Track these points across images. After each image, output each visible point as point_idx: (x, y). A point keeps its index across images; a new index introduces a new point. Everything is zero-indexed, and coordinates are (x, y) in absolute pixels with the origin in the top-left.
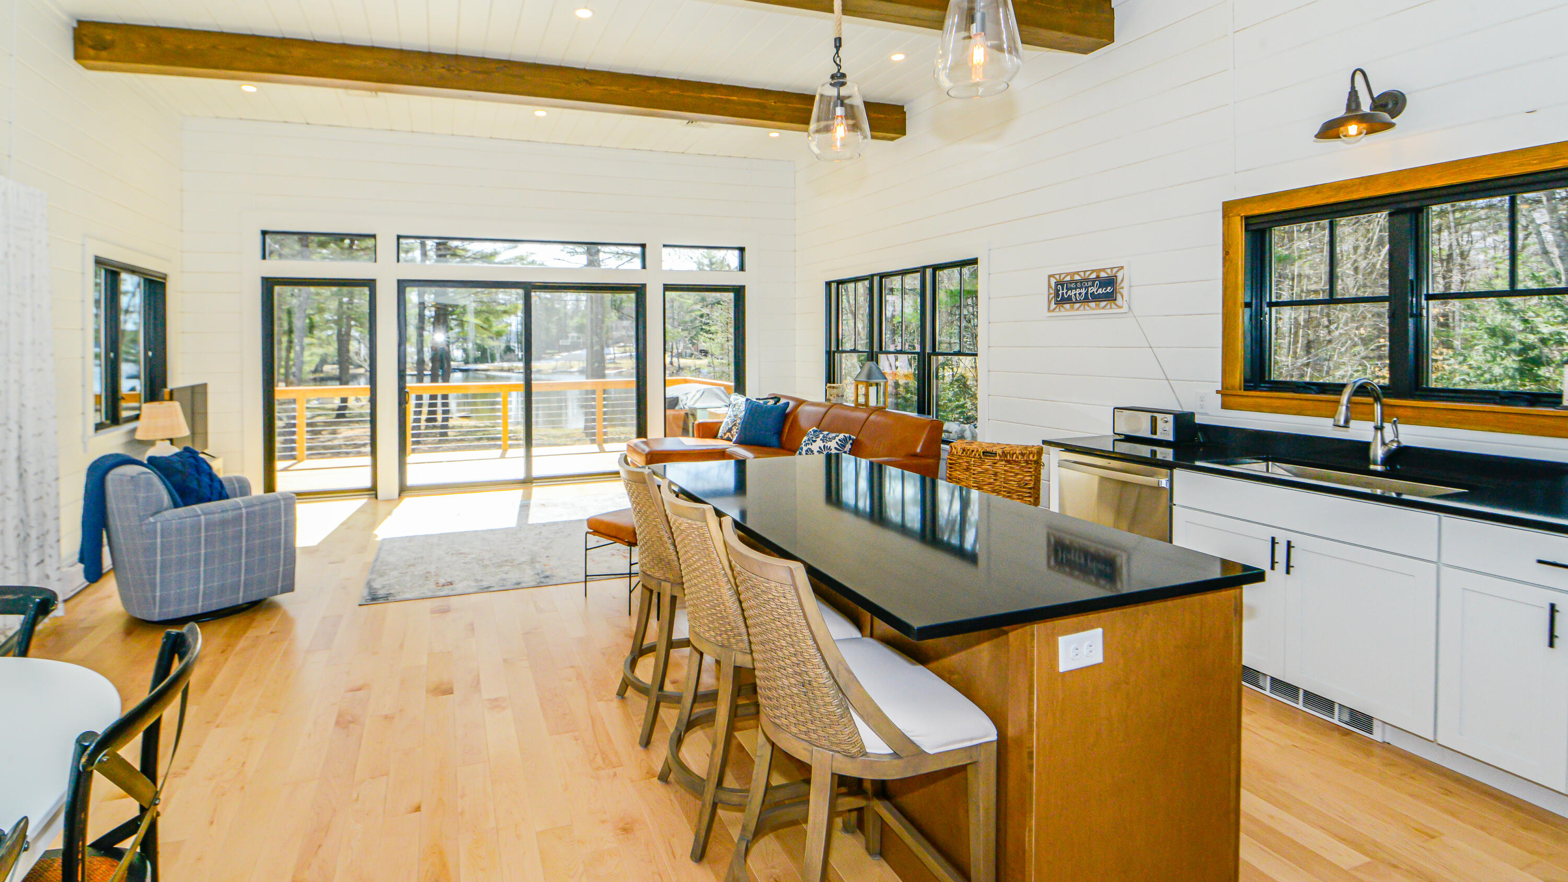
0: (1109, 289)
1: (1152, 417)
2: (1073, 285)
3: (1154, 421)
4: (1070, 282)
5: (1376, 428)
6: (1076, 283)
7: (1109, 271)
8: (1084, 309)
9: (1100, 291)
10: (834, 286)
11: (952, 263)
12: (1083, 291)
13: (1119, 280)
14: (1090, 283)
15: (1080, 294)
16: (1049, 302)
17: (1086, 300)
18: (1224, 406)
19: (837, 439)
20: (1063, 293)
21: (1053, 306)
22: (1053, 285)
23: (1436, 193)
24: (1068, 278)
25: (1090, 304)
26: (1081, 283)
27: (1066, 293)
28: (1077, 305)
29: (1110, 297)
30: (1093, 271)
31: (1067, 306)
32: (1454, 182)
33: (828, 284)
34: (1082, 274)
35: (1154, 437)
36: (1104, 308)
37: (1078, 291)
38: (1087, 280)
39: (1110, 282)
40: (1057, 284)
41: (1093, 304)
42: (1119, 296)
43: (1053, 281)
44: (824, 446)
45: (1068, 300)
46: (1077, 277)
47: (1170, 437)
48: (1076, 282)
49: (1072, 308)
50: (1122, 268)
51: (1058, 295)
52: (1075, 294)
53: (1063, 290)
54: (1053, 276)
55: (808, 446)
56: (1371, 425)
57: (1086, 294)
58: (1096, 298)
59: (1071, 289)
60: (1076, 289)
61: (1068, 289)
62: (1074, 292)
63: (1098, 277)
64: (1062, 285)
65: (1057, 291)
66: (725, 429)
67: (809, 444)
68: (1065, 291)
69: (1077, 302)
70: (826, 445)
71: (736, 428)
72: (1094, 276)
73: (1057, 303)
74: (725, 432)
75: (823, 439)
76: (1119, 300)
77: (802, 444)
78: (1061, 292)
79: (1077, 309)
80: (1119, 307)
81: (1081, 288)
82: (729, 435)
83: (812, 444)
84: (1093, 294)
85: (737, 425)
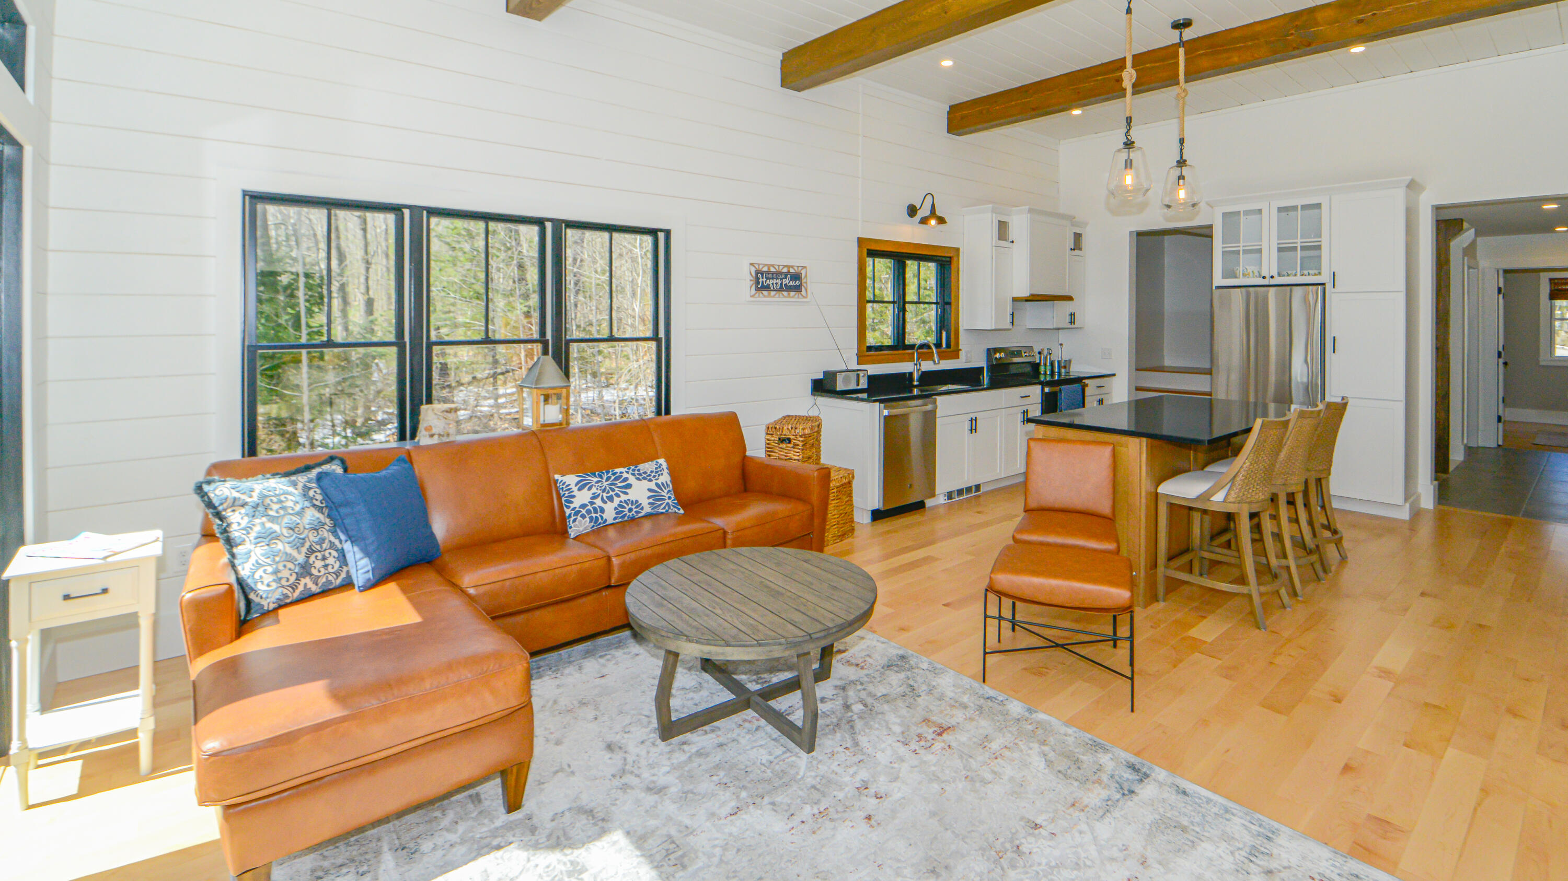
0: (797, 283)
1: (855, 375)
2: (770, 276)
3: (858, 376)
4: (768, 272)
7: (796, 268)
8: (779, 297)
9: (792, 283)
12: (779, 282)
13: (803, 276)
14: (783, 276)
15: (776, 284)
16: (750, 288)
17: (781, 288)
18: (859, 363)
20: (762, 282)
21: (753, 291)
22: (754, 273)
24: (765, 269)
25: (783, 293)
26: (777, 275)
27: (765, 282)
28: (773, 293)
29: (798, 289)
30: (785, 266)
31: (765, 293)
34: (777, 267)
35: (858, 387)
36: (793, 297)
37: (775, 281)
38: (781, 273)
39: (796, 277)
40: (757, 272)
41: (785, 293)
42: (803, 289)
43: (753, 270)
45: (767, 288)
46: (772, 269)
47: (866, 386)
48: (773, 273)
49: (769, 295)
50: (805, 267)
51: (758, 283)
52: (772, 284)
53: (762, 278)
54: (753, 265)
57: (781, 284)
58: (789, 289)
59: (770, 279)
60: (773, 279)
61: (767, 278)
62: (771, 281)
63: (789, 272)
64: (762, 275)
65: (758, 279)
66: (285, 573)
67: (618, 495)
68: (764, 280)
69: (774, 290)
70: (659, 482)
71: (320, 555)
72: (785, 270)
73: (757, 289)
74: (293, 579)
75: (641, 477)
76: (804, 293)
77: (592, 503)
78: (761, 280)
79: (774, 296)
80: (804, 297)
81: (777, 279)
82: (307, 583)
83: (626, 493)
84: (786, 285)
85: (318, 547)
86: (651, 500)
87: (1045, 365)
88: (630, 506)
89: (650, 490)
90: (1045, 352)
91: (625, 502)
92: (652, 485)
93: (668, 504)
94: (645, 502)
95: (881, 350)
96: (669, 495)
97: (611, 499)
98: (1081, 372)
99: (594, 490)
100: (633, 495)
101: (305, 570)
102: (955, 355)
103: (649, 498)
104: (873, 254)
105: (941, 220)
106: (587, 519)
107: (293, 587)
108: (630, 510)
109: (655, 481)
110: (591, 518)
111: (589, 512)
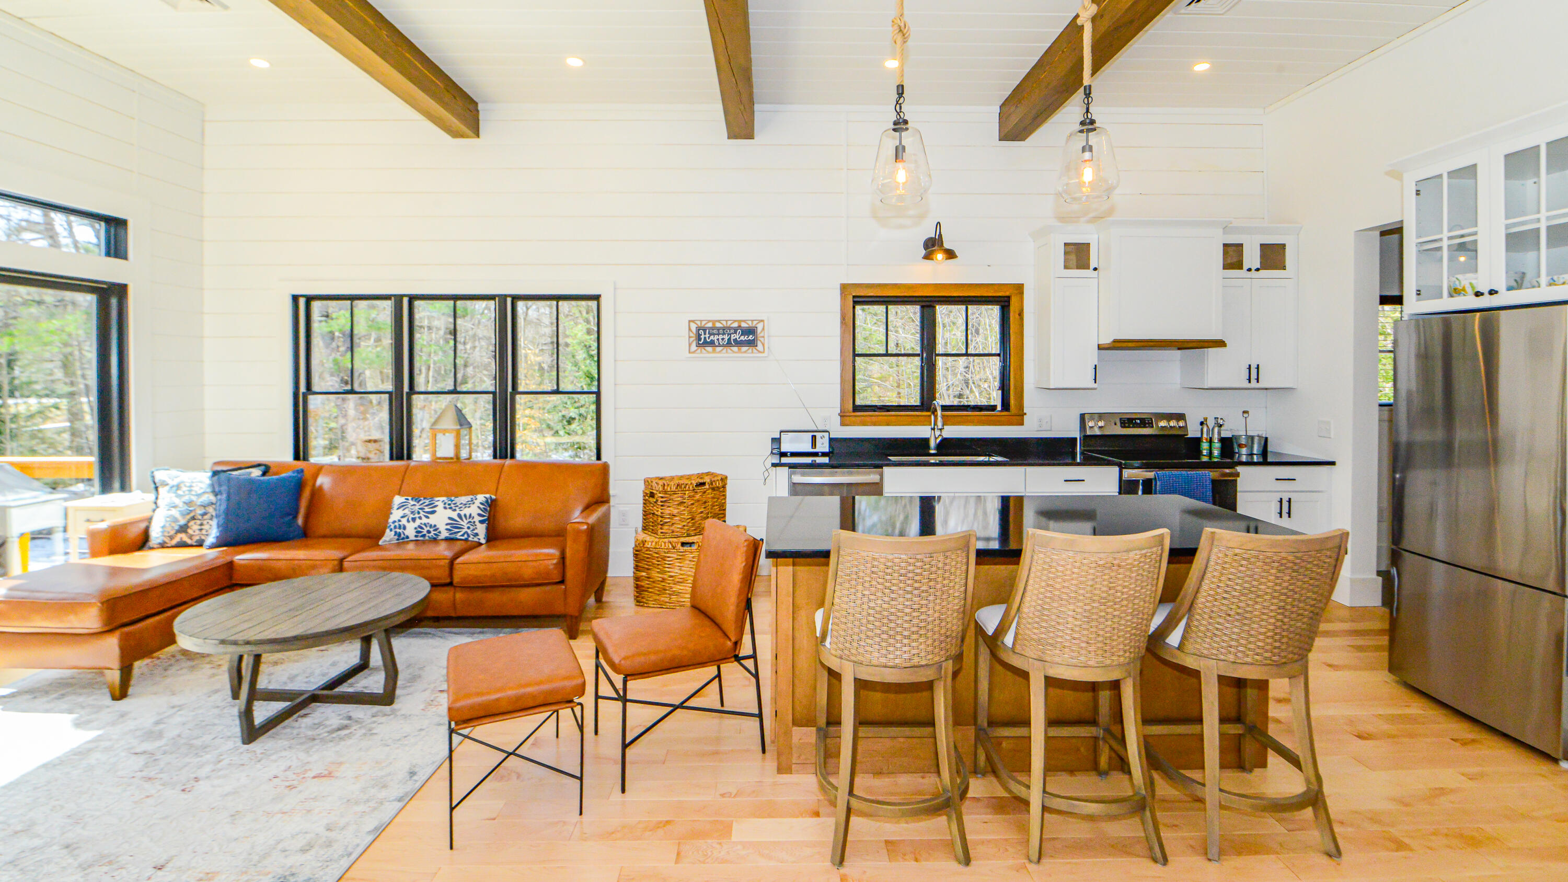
0: (751, 337)
1: (813, 436)
2: (715, 331)
3: (814, 438)
4: (712, 328)
5: (932, 429)
6: (718, 330)
7: (750, 322)
8: (727, 352)
9: (742, 338)
10: (302, 302)
11: (537, 295)
12: (726, 337)
13: (759, 330)
14: (732, 331)
15: (723, 339)
16: (690, 345)
17: (729, 344)
18: (842, 424)
19: (477, 503)
20: (705, 338)
21: (694, 347)
22: (694, 330)
23: (953, 299)
24: (710, 325)
25: (732, 348)
26: (724, 330)
27: (709, 338)
28: (719, 349)
29: (752, 343)
30: (735, 321)
31: (710, 349)
32: (961, 295)
33: (295, 298)
34: (725, 322)
35: (814, 450)
36: (745, 352)
37: (721, 337)
38: (730, 328)
39: (751, 331)
40: (698, 329)
41: (735, 349)
42: (759, 344)
43: (694, 327)
44: (459, 515)
45: (712, 343)
46: (718, 325)
47: (826, 450)
49: (714, 351)
50: (762, 321)
51: (700, 339)
52: (718, 339)
53: (705, 334)
54: (693, 321)
55: (418, 522)
56: (928, 428)
57: (729, 339)
58: (739, 343)
59: (714, 334)
60: (718, 334)
61: (710, 334)
62: (716, 337)
63: (741, 326)
64: (705, 331)
65: (699, 335)
66: (169, 529)
67: (420, 518)
68: (707, 336)
69: (719, 346)
70: (462, 513)
71: (199, 522)
72: (735, 325)
73: (698, 345)
74: (172, 533)
75: (448, 506)
76: (760, 347)
77: (400, 521)
78: (703, 337)
79: (720, 352)
80: (760, 352)
81: (724, 334)
82: (183, 537)
83: (427, 517)
84: (735, 340)
85: (200, 517)
86: (448, 527)
87: (1211, 441)
88: (428, 528)
89: (450, 518)
90: (1211, 423)
91: (425, 524)
92: (454, 515)
93: (466, 532)
94: (442, 527)
95: (888, 411)
96: (468, 525)
97: (414, 520)
98: (1305, 457)
99: (406, 511)
100: (433, 520)
101: (183, 529)
102: (1019, 419)
103: (447, 524)
104: (858, 301)
105: (950, 254)
106: (393, 533)
107: (171, 538)
108: (429, 532)
109: (458, 511)
110: (396, 532)
111: (395, 527)
